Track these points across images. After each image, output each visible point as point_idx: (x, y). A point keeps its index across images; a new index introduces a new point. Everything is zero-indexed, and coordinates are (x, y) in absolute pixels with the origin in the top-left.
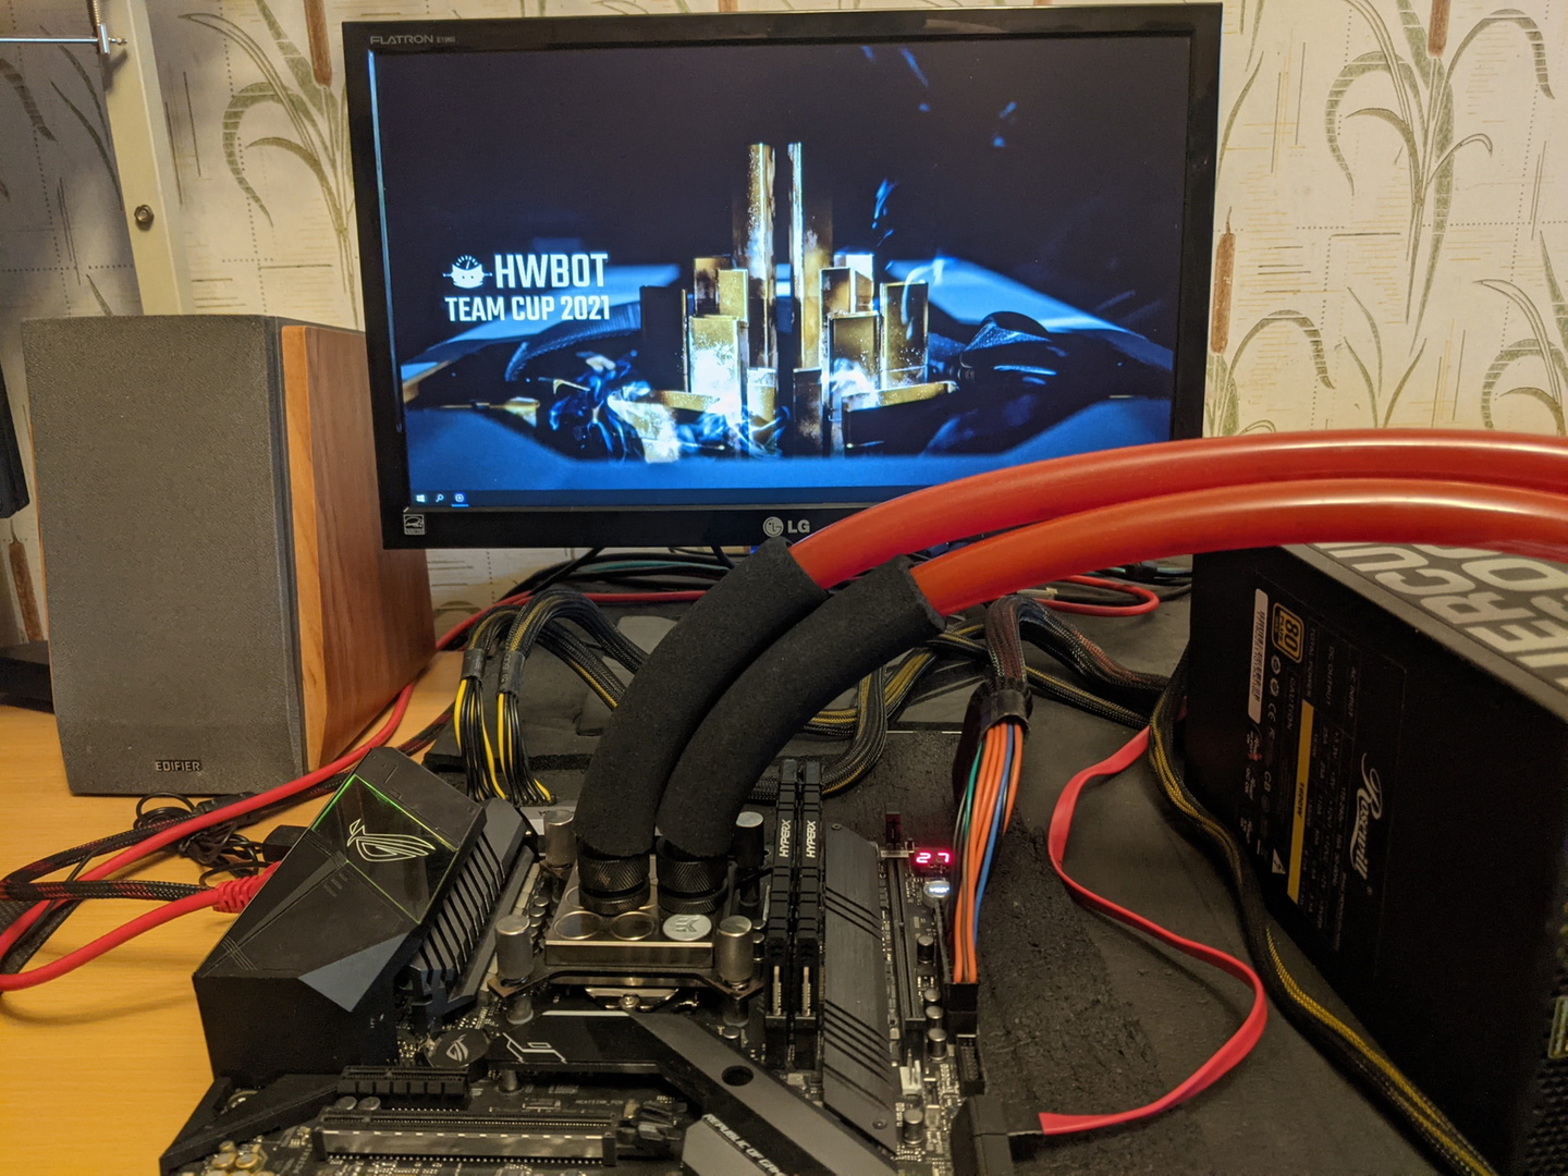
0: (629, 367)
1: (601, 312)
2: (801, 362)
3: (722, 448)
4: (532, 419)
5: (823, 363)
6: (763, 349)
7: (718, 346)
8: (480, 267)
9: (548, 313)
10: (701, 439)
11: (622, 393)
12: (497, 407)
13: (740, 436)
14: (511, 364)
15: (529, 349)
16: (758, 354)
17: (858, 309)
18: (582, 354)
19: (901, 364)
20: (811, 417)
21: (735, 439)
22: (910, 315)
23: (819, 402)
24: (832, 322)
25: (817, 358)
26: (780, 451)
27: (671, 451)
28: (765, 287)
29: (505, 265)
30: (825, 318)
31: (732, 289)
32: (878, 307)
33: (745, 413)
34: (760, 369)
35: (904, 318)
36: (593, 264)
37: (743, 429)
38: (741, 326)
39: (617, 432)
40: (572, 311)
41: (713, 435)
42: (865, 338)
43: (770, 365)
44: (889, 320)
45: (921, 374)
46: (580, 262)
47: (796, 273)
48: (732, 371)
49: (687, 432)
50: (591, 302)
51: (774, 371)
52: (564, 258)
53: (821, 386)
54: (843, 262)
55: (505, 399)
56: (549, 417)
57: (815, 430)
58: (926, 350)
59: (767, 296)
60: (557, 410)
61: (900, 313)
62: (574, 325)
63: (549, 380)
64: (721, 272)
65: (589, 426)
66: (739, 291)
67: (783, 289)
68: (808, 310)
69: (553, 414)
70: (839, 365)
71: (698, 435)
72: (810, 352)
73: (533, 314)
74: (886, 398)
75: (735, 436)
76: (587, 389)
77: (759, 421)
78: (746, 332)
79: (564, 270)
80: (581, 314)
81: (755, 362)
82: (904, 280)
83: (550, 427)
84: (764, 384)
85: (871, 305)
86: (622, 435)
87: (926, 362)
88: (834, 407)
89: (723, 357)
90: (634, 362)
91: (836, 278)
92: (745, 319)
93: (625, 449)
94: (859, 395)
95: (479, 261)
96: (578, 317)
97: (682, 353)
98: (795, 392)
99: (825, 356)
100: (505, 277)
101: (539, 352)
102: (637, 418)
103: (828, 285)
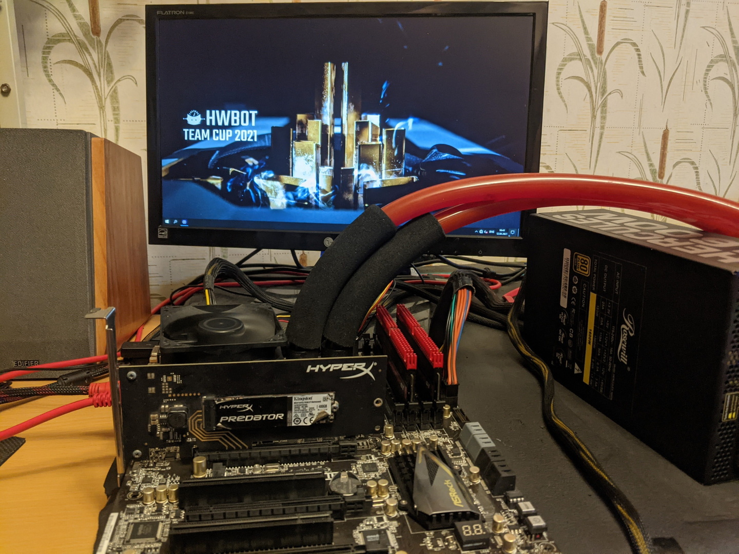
0: (264, 163)
1: (253, 138)
2: (345, 164)
3: (306, 203)
4: (219, 186)
5: (355, 165)
6: (327, 158)
7: (306, 155)
8: (200, 115)
9: (229, 137)
10: (297, 199)
11: (261, 176)
12: (204, 180)
13: (315, 198)
14: (211, 161)
15: (219, 154)
16: (325, 160)
17: (372, 140)
18: (243, 157)
19: (392, 167)
20: (349, 191)
21: (313, 200)
22: (396, 144)
23: (353, 184)
24: (360, 146)
25: (352, 163)
26: (333, 206)
27: (282, 204)
28: (329, 128)
29: (211, 115)
30: (357, 144)
31: (314, 129)
32: (381, 140)
33: (318, 187)
34: (325, 167)
35: (394, 145)
36: (250, 115)
37: (317, 195)
38: (317, 146)
39: (258, 194)
40: (240, 137)
41: (303, 197)
42: (375, 154)
43: (330, 165)
44: (387, 146)
45: (401, 172)
46: (245, 114)
47: (343, 123)
48: (312, 168)
49: (290, 195)
50: (248, 133)
51: (332, 168)
52: (238, 112)
53: (353, 176)
54: (366, 118)
55: (208, 177)
56: (227, 185)
57: (351, 197)
58: (404, 161)
59: (330, 133)
60: (231, 182)
61: (392, 143)
62: (241, 143)
63: (228, 168)
64: (309, 121)
65: (245, 191)
66: (317, 130)
67: (338, 130)
68: (348, 140)
69: (229, 184)
70: (363, 166)
71: (295, 197)
72: (349, 160)
73: (222, 138)
74: (384, 183)
75: (313, 198)
76: (245, 173)
77: (324, 191)
78: (320, 149)
79: (237, 118)
80: (244, 138)
81: (323, 163)
82: (394, 127)
83: (227, 190)
84: (327, 174)
85: (378, 139)
86: (260, 195)
87: (404, 167)
88: (360, 186)
89: (308, 160)
90: (267, 161)
91: (362, 126)
92: (319, 143)
93: (261, 202)
94: (372, 181)
95: (200, 113)
96: (243, 140)
97: (289, 158)
98: (341, 178)
99: (356, 162)
100: (211, 120)
101: (224, 155)
102: (267, 187)
103: (358, 129)
